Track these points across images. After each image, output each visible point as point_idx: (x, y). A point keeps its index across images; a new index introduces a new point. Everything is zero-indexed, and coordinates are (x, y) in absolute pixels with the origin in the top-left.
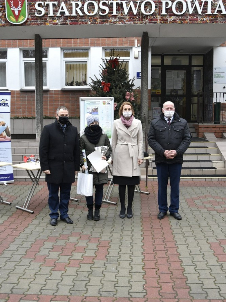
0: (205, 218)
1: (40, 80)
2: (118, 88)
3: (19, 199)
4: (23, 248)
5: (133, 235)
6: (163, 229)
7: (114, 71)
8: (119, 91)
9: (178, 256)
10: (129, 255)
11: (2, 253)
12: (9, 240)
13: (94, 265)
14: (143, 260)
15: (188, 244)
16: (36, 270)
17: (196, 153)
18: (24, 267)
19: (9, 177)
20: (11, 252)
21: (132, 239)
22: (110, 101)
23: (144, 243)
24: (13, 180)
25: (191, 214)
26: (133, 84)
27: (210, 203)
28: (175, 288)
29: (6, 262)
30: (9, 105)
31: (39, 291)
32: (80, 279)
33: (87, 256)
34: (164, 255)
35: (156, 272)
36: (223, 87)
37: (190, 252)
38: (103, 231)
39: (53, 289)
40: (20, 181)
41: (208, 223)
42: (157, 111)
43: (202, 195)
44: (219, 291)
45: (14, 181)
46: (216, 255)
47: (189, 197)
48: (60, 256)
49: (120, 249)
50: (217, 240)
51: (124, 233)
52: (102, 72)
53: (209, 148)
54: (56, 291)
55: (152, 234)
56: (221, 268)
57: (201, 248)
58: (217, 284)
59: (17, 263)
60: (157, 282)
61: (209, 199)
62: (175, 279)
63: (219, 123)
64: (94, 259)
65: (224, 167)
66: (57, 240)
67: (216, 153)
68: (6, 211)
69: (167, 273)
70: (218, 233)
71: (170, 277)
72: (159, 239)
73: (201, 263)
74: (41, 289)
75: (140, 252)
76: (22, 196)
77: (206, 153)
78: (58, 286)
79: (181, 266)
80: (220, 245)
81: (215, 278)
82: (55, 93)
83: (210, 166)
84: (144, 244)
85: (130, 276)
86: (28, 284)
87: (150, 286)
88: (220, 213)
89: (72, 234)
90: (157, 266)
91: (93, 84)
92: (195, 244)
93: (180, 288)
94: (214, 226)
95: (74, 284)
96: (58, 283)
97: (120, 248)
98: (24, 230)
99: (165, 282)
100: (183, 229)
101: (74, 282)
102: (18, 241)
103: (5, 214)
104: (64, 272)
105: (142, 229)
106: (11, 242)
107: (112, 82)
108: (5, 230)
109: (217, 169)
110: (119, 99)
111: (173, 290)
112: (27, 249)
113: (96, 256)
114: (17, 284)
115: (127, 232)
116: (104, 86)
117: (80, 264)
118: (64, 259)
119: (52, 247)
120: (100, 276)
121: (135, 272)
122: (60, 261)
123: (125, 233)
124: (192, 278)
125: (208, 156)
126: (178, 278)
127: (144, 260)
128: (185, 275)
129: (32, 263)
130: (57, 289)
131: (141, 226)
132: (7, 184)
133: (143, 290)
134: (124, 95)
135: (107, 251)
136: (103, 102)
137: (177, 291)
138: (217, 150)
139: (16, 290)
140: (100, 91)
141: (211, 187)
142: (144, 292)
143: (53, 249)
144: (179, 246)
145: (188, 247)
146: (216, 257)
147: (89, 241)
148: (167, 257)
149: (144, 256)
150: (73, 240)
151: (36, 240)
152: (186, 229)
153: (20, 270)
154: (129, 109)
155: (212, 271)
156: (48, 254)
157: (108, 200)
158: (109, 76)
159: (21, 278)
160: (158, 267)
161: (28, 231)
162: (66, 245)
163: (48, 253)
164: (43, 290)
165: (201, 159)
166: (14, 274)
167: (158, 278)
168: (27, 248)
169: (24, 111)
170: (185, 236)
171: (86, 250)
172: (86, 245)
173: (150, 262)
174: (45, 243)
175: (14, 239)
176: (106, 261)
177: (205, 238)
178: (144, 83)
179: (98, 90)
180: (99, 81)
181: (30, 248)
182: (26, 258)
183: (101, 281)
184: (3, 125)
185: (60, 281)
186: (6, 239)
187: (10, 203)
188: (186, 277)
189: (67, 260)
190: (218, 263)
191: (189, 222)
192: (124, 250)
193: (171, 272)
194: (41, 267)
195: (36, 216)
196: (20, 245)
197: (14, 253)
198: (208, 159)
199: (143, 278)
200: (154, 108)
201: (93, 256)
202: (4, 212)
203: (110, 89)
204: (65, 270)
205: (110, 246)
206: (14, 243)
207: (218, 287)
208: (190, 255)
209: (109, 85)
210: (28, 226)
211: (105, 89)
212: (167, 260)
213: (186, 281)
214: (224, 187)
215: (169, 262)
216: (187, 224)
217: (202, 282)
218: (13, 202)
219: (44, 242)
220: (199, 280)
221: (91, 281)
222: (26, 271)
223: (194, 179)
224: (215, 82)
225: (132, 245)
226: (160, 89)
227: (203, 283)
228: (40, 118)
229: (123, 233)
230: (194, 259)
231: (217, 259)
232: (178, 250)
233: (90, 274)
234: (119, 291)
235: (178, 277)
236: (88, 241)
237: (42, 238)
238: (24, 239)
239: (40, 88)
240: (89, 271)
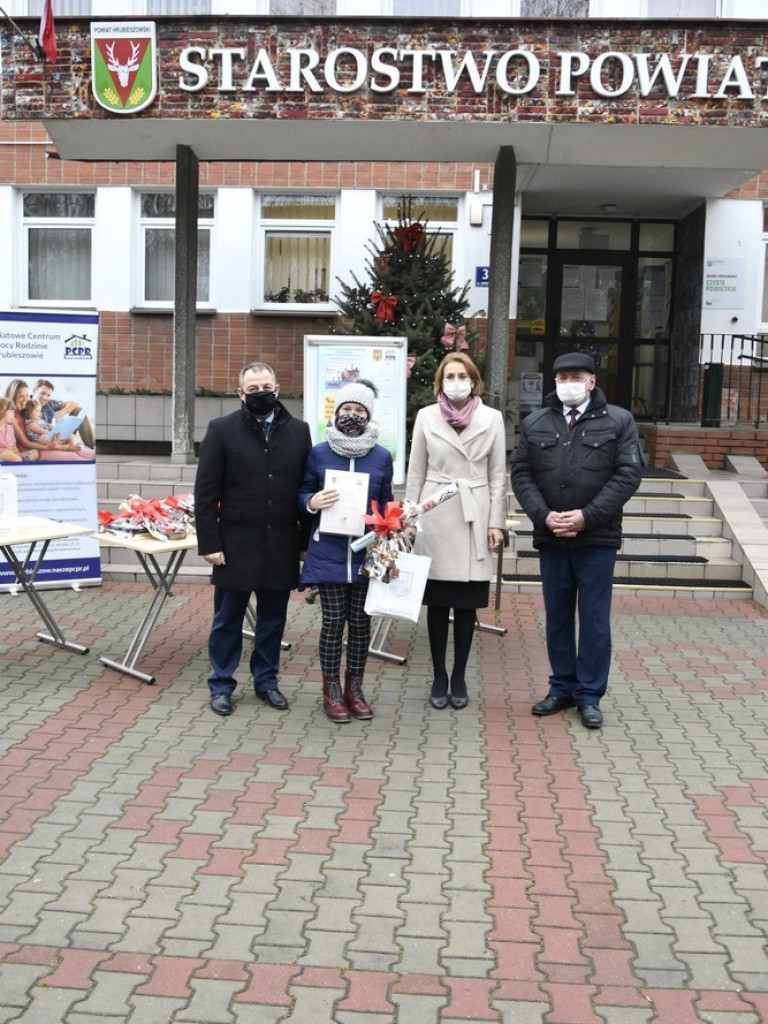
0: (676, 715)
1: (188, 282)
2: (419, 311)
3: (113, 636)
4: (115, 793)
5: (455, 765)
6: (547, 747)
7: (410, 262)
8: (422, 322)
9: (596, 839)
10: (441, 829)
11: (50, 808)
12: (75, 767)
13: (331, 859)
14: (485, 848)
15: (626, 800)
16: (149, 870)
17: (648, 512)
18: (115, 859)
19: (86, 569)
20: (78, 808)
21: (452, 776)
22: (396, 350)
23: (488, 791)
24: (99, 576)
25: (634, 701)
26: (464, 300)
27: (689, 667)
28: (586, 947)
29: (60, 837)
30: (94, 352)
31: (156, 941)
32: (287, 907)
33: (310, 829)
34: (551, 834)
35: (527, 889)
36: (733, 317)
37: (631, 825)
38: (362, 747)
39: (201, 937)
40: (120, 582)
41: (686, 730)
42: (531, 384)
43: (664, 641)
44: (727, 963)
45: (103, 580)
46: (715, 840)
47: (627, 647)
48: (226, 826)
49: (414, 810)
50: (714, 787)
51: (428, 754)
52: (373, 264)
53: (687, 498)
54: (208, 945)
55: (513, 761)
56: (731, 883)
57: (665, 814)
58: (718, 939)
59: (92, 843)
60: (531, 923)
61: (688, 654)
62: (587, 915)
63: (717, 425)
64: (332, 837)
65: (731, 558)
66: (221, 773)
67: (708, 516)
68: (74, 671)
69: (561, 896)
70: (716, 765)
71: (570, 910)
72: (538, 778)
73: (667, 864)
74: (163, 937)
75: (476, 822)
76: (125, 628)
77: (676, 513)
78: (218, 928)
79: (605, 870)
80: (725, 806)
81: (712, 918)
82: (231, 323)
83: (689, 554)
84: (488, 795)
85: (445, 900)
86: (123, 915)
87: (507, 938)
88: (721, 701)
89: (267, 756)
90: (528, 868)
91: (345, 299)
92: (647, 800)
93: (604, 948)
94: (706, 744)
95: (269, 921)
96: (218, 917)
97: (415, 804)
98: (123, 737)
99: (554, 927)
100: (608, 750)
101: (269, 914)
102: (101, 772)
103: (70, 681)
104: (237, 880)
105: (483, 744)
106: (80, 773)
107: (402, 295)
108: (62, 735)
109: (709, 563)
110: (421, 344)
111: (581, 953)
112: (127, 797)
113: (339, 831)
114: (90, 915)
115: (438, 753)
116: (377, 304)
117: (290, 856)
118: (239, 836)
119: (204, 796)
120: (350, 899)
121: (460, 886)
122: (226, 842)
123: (431, 755)
124: (641, 916)
125: (684, 524)
126: (596, 914)
127: (490, 847)
128: (617, 903)
129: (138, 846)
130: (211, 936)
131: (481, 736)
132: (80, 587)
133: (485, 952)
134: (438, 333)
135: (374, 813)
136: (375, 351)
137: (594, 956)
138: (710, 504)
139: (85, 935)
140: (366, 320)
141: (691, 616)
142: (489, 959)
143: (206, 800)
144: (598, 805)
145: (626, 809)
146: (714, 846)
147: (318, 778)
148: (562, 839)
149: (490, 834)
150: (270, 773)
151: (157, 769)
152: (619, 749)
153: (101, 867)
154: (461, 376)
155: (701, 893)
156: (191, 818)
157: (382, 650)
158: (393, 274)
159: (101, 894)
160: (533, 874)
161: (133, 740)
162: (249, 788)
163: (191, 814)
164: (170, 938)
165: (662, 533)
166: (80, 880)
167: (533, 913)
168: (128, 794)
169: (139, 374)
170: (615, 771)
171: (307, 808)
172: (311, 792)
173: (506, 854)
174: (182, 780)
175: (89, 765)
176: (370, 847)
177: (677, 782)
178: (498, 300)
179: (359, 317)
180: (364, 291)
181: (137, 796)
182: (121, 828)
183: (353, 915)
184: (74, 413)
185: (224, 910)
186: (65, 761)
187: (83, 648)
188: (619, 912)
189: (249, 839)
190: (721, 866)
191: (627, 725)
192: (426, 812)
193: (572, 893)
194: (166, 861)
195: (162, 691)
196: (107, 785)
197: (87, 811)
198: (684, 533)
199: (485, 908)
200: (523, 374)
201: (329, 830)
202: (66, 675)
203: (397, 314)
204: (241, 873)
205: (384, 797)
206: (87, 778)
207: (723, 950)
208: (632, 834)
209: (393, 300)
210: (134, 725)
211: (382, 315)
212: (561, 850)
213: (620, 926)
214: (731, 618)
215: (566, 857)
216: (620, 731)
217: (673, 928)
218: (94, 646)
219: (180, 777)
220: (663, 923)
221: (320, 913)
222: (118, 872)
223: (639, 592)
224: (708, 303)
225: (451, 795)
226: (542, 320)
227: (674, 934)
228: (186, 395)
229: (424, 757)
230: (644, 851)
231: (717, 852)
232: (594, 818)
233: (318, 890)
234: (408, 950)
235: (597, 909)
236: (315, 778)
237: (174, 765)
238: (119, 766)
239: (187, 305)
240: (317, 879)
